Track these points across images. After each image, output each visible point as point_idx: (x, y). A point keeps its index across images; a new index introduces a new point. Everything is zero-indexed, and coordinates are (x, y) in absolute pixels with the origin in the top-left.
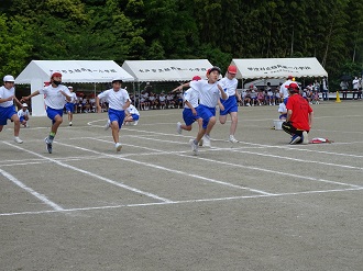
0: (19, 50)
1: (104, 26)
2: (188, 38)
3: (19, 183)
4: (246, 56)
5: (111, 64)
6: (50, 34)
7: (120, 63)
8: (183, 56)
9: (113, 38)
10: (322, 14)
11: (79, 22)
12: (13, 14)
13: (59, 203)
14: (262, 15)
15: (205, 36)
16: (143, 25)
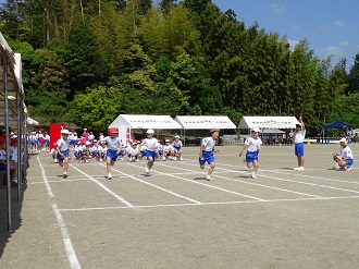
0: (113, 109)
1: (165, 95)
2: (216, 103)
3: (107, 190)
4: (251, 114)
5: (168, 118)
6: (132, 99)
7: (174, 117)
8: (213, 114)
9: (170, 102)
10: (300, 90)
11: (149, 92)
12: (109, 86)
13: (131, 202)
14: (262, 90)
15: (227, 102)
16: (188, 94)
